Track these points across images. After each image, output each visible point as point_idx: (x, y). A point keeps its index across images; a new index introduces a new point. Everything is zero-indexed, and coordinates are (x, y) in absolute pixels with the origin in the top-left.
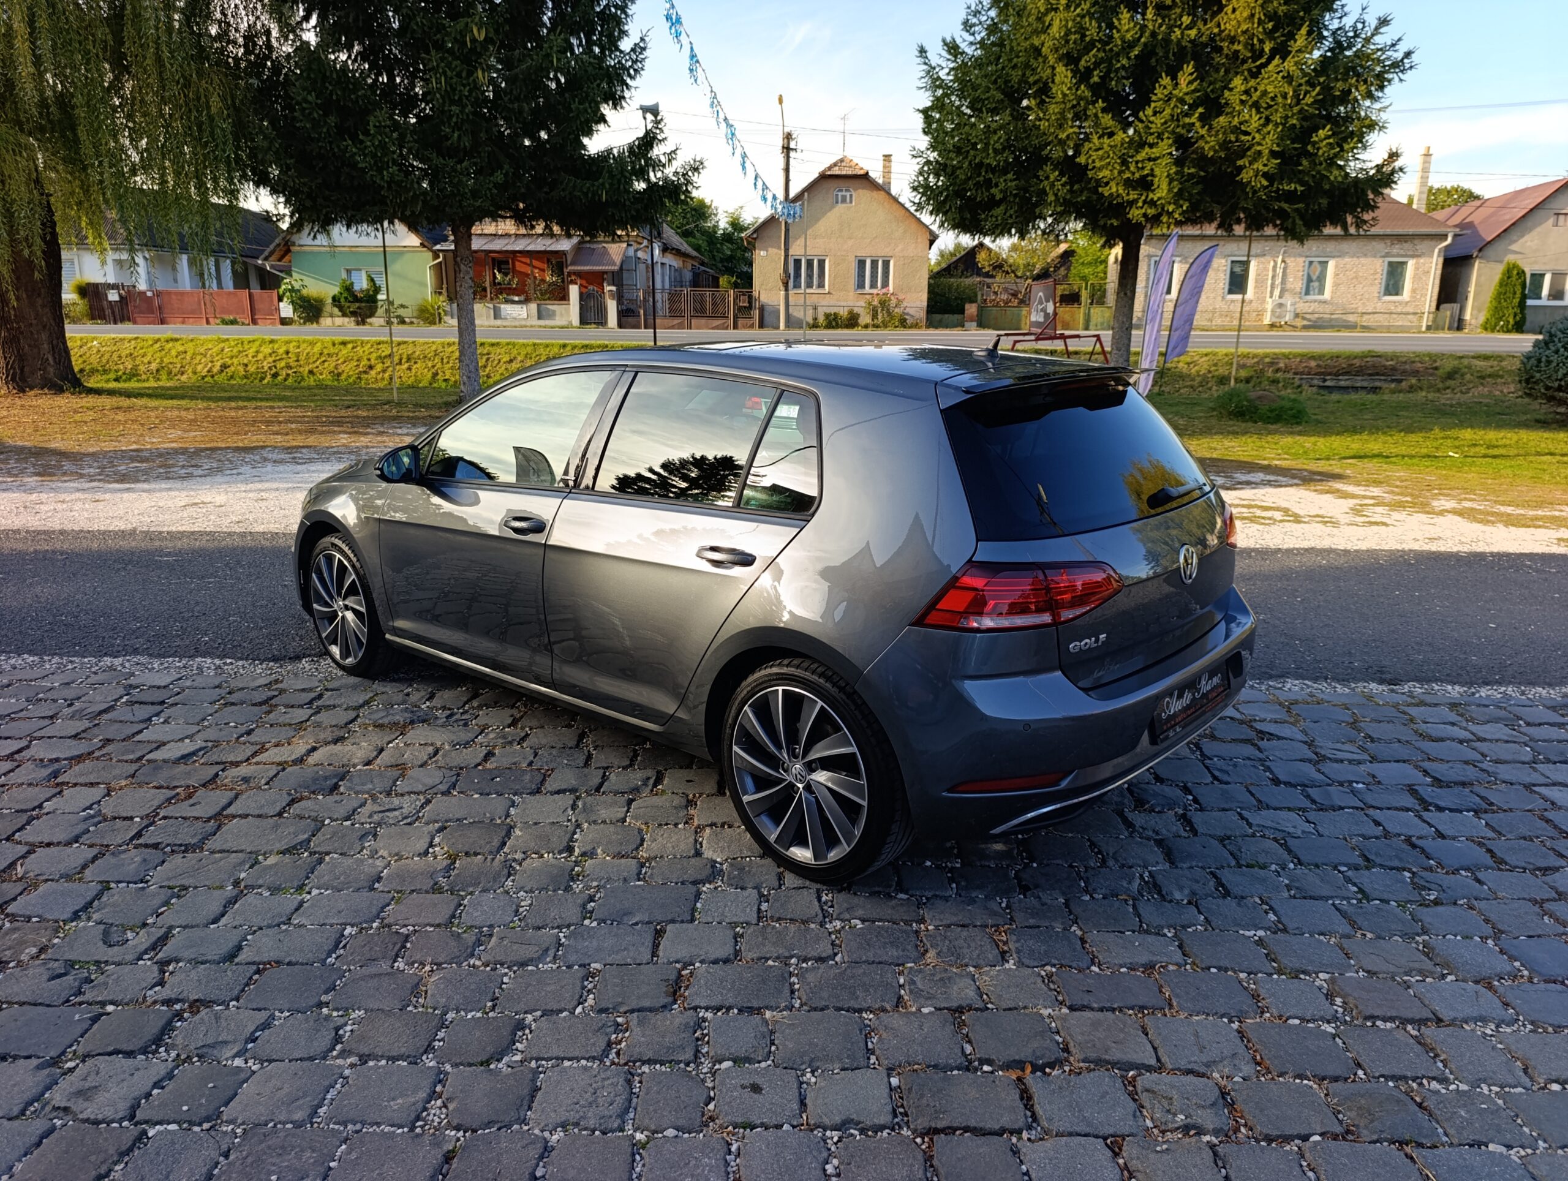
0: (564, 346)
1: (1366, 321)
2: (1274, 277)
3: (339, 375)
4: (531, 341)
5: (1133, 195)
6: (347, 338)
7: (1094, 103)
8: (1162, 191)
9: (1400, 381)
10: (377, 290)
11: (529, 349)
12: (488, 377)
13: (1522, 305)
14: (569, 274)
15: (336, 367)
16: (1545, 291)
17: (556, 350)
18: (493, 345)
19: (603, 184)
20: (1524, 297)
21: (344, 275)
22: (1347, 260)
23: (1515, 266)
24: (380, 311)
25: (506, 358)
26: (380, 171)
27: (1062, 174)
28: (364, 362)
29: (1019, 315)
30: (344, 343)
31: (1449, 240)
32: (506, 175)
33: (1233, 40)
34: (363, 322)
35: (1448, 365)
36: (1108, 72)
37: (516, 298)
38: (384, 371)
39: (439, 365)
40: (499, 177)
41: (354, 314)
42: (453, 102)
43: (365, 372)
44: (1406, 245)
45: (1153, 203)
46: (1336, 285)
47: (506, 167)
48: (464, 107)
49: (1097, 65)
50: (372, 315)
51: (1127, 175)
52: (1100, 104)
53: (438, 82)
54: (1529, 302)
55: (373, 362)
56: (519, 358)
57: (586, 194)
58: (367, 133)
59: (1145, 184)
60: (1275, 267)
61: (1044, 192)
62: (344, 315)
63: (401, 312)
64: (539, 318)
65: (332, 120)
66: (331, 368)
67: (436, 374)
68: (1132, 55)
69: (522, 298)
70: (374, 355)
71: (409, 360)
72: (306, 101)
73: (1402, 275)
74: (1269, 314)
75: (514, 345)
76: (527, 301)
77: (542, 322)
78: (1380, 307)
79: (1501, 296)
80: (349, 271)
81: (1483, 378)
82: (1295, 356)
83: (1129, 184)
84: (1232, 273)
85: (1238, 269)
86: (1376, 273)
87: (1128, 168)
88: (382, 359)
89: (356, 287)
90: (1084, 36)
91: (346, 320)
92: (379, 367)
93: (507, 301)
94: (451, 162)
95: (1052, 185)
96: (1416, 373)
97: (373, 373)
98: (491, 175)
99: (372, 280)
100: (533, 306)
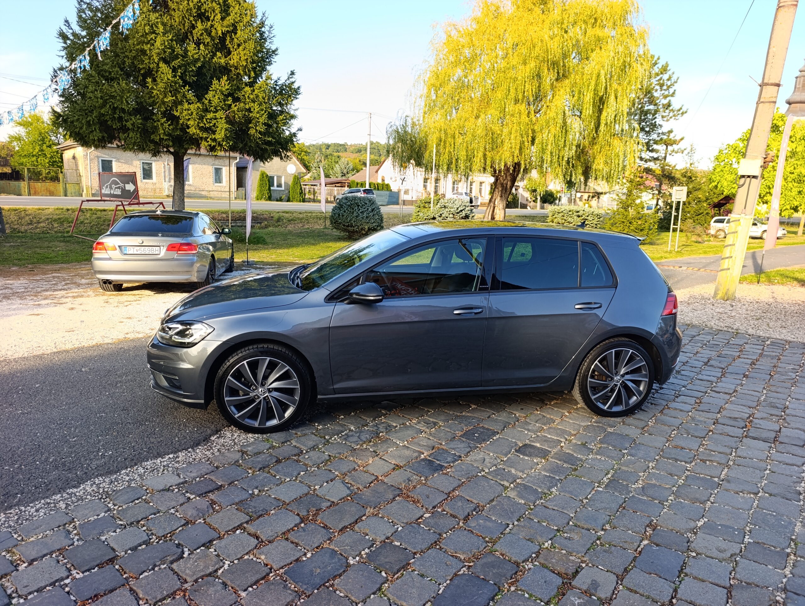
1: (212, 194)
2: (164, 172)
5: (205, 135)
7: (184, 87)
8: (220, 135)
9: (260, 223)
13: (269, 189)
16: (275, 184)
20: (270, 186)
22: (197, 166)
23: (264, 173)
27: (168, 120)
29: (19, 186)
31: (238, 160)
33: (236, 68)
35: (276, 216)
36: (185, 72)
44: (221, 161)
45: (214, 140)
46: (194, 177)
49: (180, 67)
51: (202, 125)
52: (187, 87)
54: (272, 188)
59: (211, 130)
60: (164, 167)
61: (156, 128)
68: (197, 66)
73: (221, 173)
74: (166, 190)
78: (214, 189)
79: (261, 185)
81: (289, 221)
82: (216, 212)
83: (202, 129)
84: (144, 169)
85: (146, 167)
86: (210, 173)
87: (202, 121)
90: (174, 51)
95: (162, 124)
96: (265, 219)
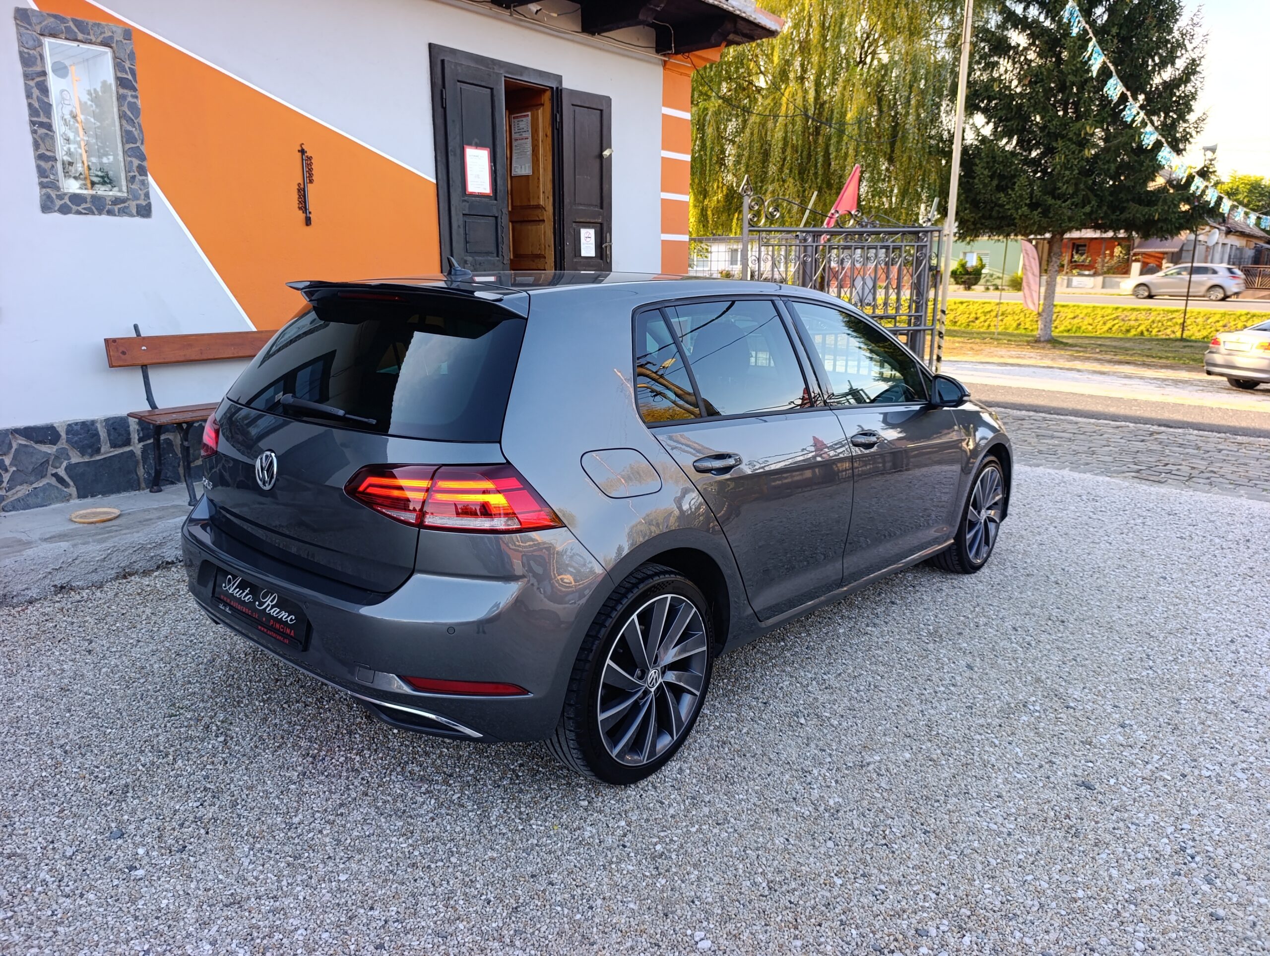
0: (1117, 309)
3: (956, 322)
4: (1091, 305)
6: (964, 300)
10: (983, 267)
11: (1089, 310)
12: (1056, 328)
14: (1135, 255)
15: (955, 318)
17: (1109, 311)
18: (1063, 306)
19: (1157, 210)
21: (961, 257)
24: (982, 281)
25: (1072, 315)
26: (1017, 209)
28: (973, 315)
30: (962, 303)
32: (1092, 207)
34: (968, 288)
37: (1087, 273)
38: (985, 321)
39: (1022, 319)
40: (1088, 209)
41: (964, 283)
42: (1066, 169)
43: (973, 322)
47: (1093, 202)
48: (1073, 171)
50: (975, 284)
53: (1060, 158)
55: (978, 315)
56: (1081, 316)
57: (1144, 216)
58: (1013, 190)
62: (957, 283)
63: (998, 282)
64: (1103, 287)
65: (995, 183)
66: (952, 318)
67: (1019, 324)
69: (1091, 272)
70: (980, 311)
71: (1003, 314)
72: (982, 174)
75: (1078, 307)
76: (1095, 274)
77: (1104, 291)
80: (965, 253)
88: (985, 313)
89: (969, 265)
91: (958, 286)
92: (982, 319)
93: (1080, 275)
94: (1059, 202)
97: (977, 322)
98: (1083, 208)
99: (981, 260)
100: (1100, 279)
